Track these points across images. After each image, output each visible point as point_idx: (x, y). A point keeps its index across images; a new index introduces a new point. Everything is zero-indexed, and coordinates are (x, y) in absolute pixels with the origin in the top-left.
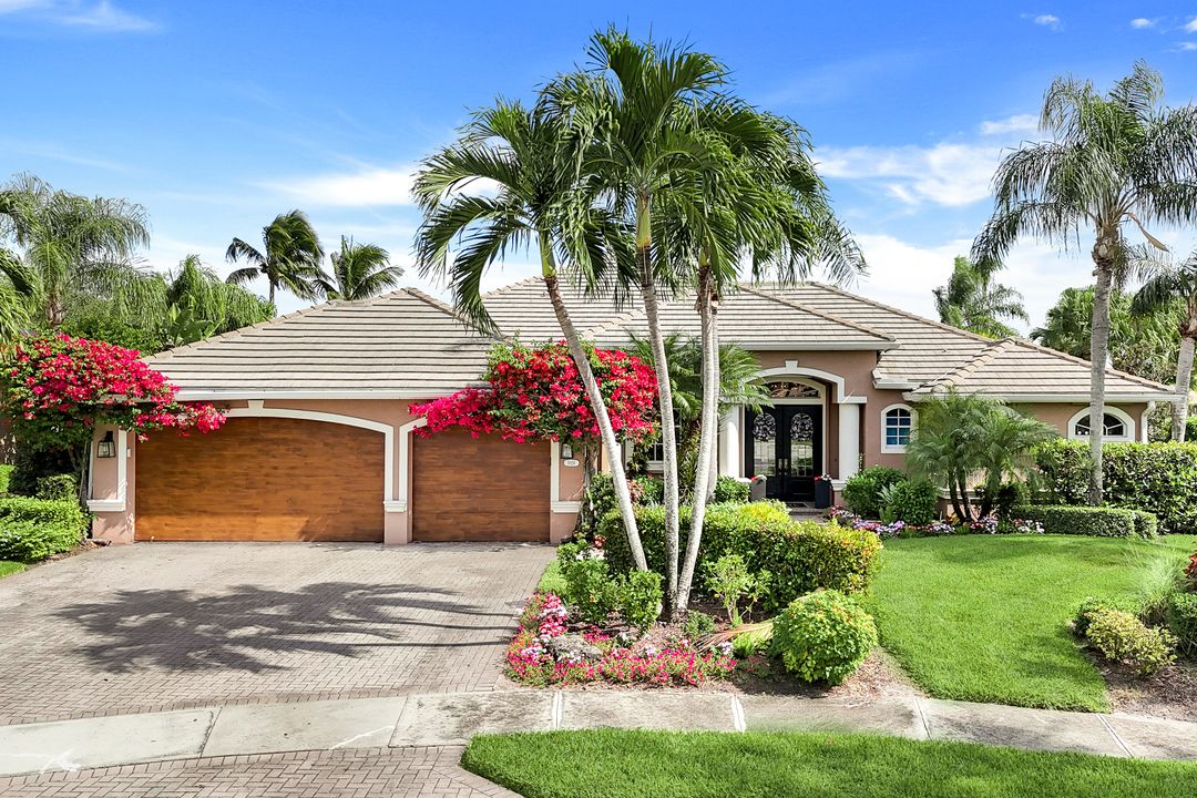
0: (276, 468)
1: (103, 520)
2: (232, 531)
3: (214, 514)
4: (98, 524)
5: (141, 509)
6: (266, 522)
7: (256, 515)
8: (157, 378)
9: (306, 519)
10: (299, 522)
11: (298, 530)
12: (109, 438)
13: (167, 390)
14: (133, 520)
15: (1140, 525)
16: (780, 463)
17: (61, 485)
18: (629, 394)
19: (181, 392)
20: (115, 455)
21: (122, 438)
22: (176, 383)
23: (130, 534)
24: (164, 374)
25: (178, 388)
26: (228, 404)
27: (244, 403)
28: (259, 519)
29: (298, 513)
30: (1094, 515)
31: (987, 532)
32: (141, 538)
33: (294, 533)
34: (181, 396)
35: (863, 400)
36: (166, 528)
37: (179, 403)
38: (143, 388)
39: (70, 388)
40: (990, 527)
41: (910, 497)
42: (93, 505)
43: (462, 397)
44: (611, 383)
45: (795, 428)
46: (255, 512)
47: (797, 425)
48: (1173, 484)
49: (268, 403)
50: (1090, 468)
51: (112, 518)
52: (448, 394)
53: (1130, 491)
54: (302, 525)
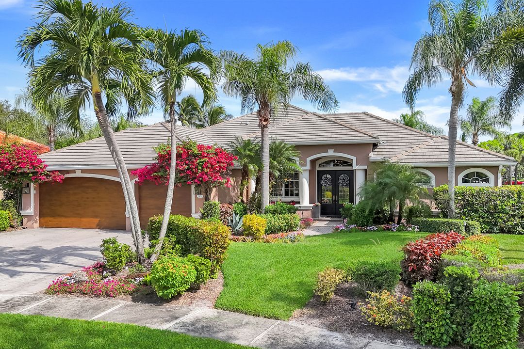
0: (88, 198)
1: (26, 219)
2: (73, 224)
3: (66, 217)
4: (25, 220)
5: (41, 215)
6: (85, 220)
7: (81, 217)
8: (40, 161)
9: (99, 219)
10: (96, 221)
11: (96, 224)
12: (28, 186)
13: (42, 166)
14: (38, 219)
15: (468, 228)
16: (334, 198)
17: (7, 204)
18: (212, 165)
19: (48, 167)
20: (30, 193)
21: (32, 185)
22: (47, 163)
23: (37, 225)
24: (43, 160)
25: (47, 166)
26: (68, 172)
27: (74, 171)
28: (82, 219)
29: (96, 217)
30: (443, 223)
31: (393, 231)
32: (41, 226)
33: (95, 225)
34: (48, 169)
35: (366, 167)
36: (50, 222)
37: (48, 171)
38: (32, 165)
39: (6, 166)
40: (394, 228)
41: (358, 213)
42: (23, 213)
43: (149, 167)
44: (202, 160)
45: (340, 181)
46: (82, 216)
47: (341, 179)
48: (500, 207)
49: (83, 171)
50: (448, 199)
51: (29, 217)
52: (143, 166)
53: (476, 211)
54: (98, 222)
